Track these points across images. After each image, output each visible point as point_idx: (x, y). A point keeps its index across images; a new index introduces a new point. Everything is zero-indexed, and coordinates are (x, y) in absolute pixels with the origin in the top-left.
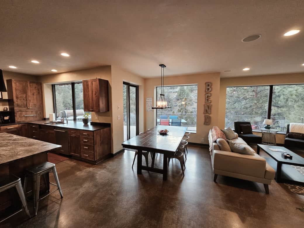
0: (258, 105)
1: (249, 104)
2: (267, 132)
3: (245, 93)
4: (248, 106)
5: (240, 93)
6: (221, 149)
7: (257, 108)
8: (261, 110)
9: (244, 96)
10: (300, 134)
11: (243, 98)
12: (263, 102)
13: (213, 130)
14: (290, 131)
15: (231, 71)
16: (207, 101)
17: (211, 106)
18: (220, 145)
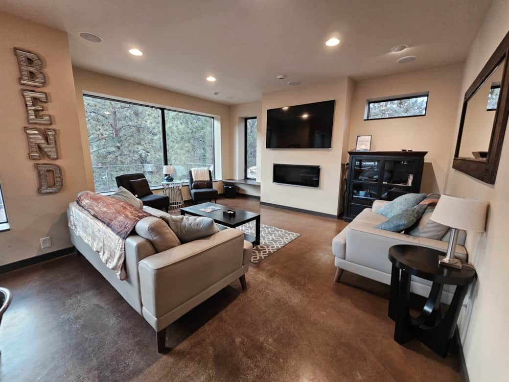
1: (107, 149)
2: (170, 186)
6: (158, 247)
8: (129, 158)
12: (129, 145)
14: (194, 180)
15: (102, 40)
16: (36, 116)
17: (54, 133)
18: (155, 238)
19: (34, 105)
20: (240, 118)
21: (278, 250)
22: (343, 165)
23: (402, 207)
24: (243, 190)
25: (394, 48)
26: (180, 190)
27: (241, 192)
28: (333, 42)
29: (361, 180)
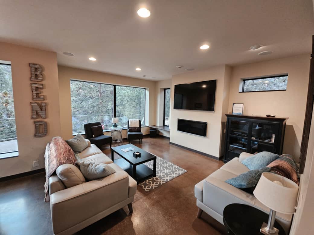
0: (103, 104)
1: (95, 103)
2: (115, 130)
3: (91, 92)
4: (94, 104)
5: (86, 92)
6: (67, 185)
7: (102, 106)
9: (90, 95)
10: (136, 127)
11: (90, 97)
12: (106, 101)
13: (52, 145)
14: (130, 127)
15: (74, 55)
16: (37, 96)
17: (45, 105)
18: (64, 179)
19: (36, 90)
20: (161, 89)
21: (167, 182)
22: (222, 123)
23: (259, 162)
24: (161, 133)
25: (252, 47)
26: (121, 132)
27: (160, 134)
28: (205, 47)
29: (235, 134)
